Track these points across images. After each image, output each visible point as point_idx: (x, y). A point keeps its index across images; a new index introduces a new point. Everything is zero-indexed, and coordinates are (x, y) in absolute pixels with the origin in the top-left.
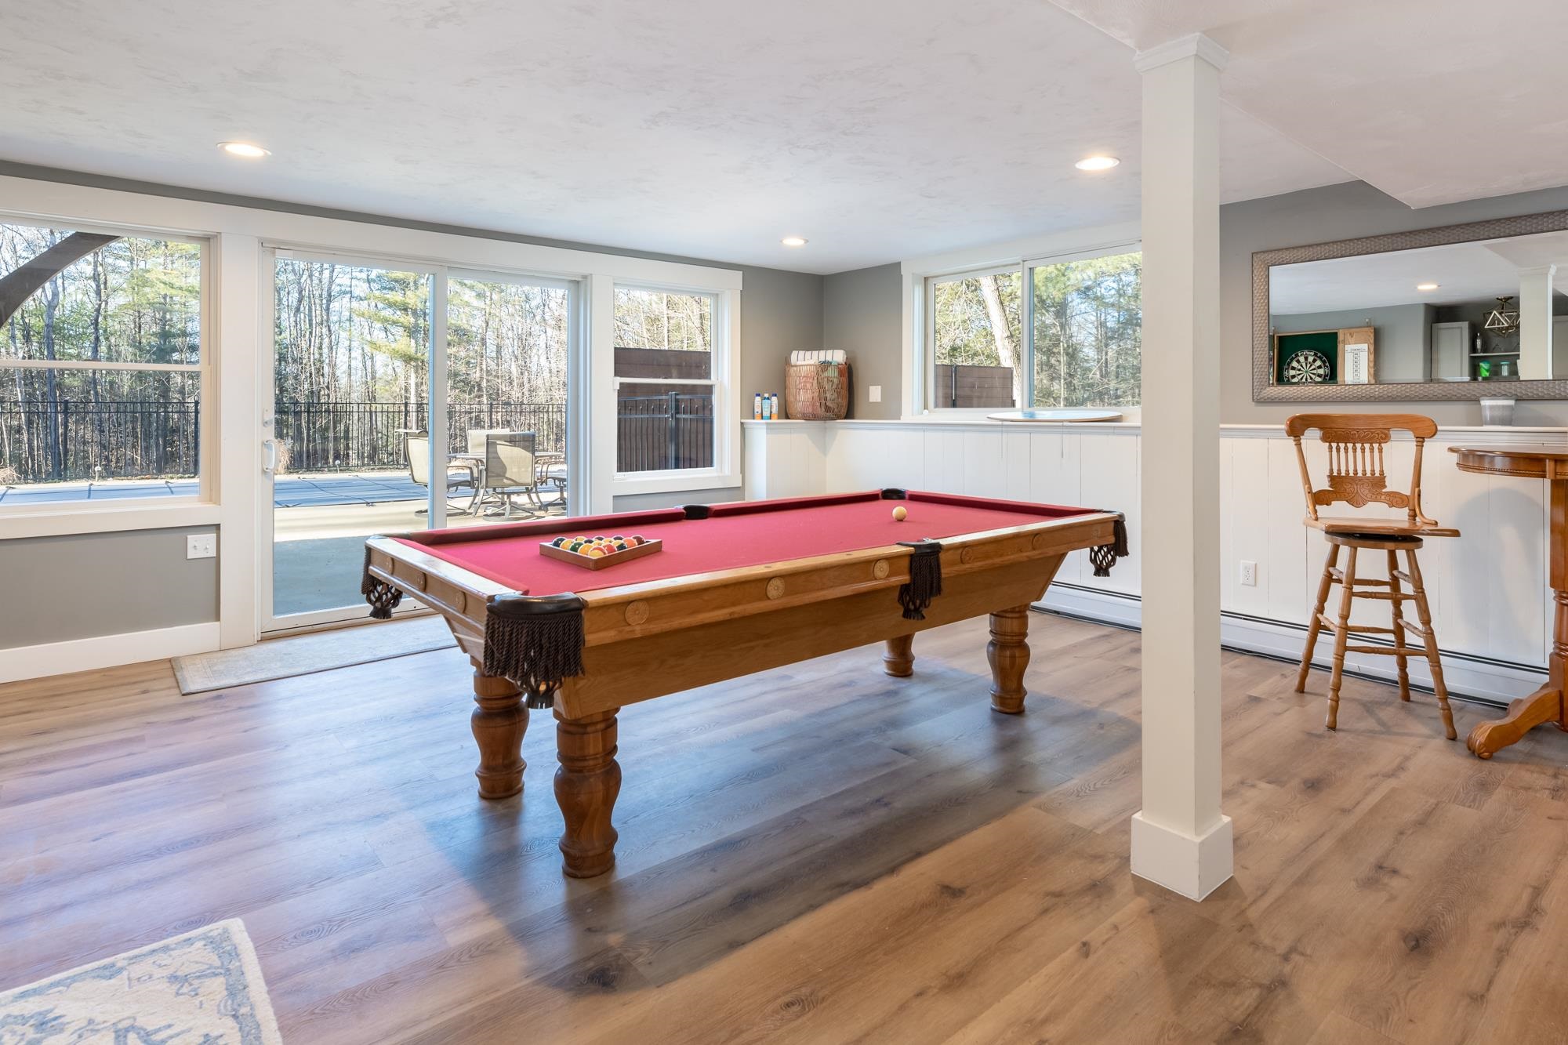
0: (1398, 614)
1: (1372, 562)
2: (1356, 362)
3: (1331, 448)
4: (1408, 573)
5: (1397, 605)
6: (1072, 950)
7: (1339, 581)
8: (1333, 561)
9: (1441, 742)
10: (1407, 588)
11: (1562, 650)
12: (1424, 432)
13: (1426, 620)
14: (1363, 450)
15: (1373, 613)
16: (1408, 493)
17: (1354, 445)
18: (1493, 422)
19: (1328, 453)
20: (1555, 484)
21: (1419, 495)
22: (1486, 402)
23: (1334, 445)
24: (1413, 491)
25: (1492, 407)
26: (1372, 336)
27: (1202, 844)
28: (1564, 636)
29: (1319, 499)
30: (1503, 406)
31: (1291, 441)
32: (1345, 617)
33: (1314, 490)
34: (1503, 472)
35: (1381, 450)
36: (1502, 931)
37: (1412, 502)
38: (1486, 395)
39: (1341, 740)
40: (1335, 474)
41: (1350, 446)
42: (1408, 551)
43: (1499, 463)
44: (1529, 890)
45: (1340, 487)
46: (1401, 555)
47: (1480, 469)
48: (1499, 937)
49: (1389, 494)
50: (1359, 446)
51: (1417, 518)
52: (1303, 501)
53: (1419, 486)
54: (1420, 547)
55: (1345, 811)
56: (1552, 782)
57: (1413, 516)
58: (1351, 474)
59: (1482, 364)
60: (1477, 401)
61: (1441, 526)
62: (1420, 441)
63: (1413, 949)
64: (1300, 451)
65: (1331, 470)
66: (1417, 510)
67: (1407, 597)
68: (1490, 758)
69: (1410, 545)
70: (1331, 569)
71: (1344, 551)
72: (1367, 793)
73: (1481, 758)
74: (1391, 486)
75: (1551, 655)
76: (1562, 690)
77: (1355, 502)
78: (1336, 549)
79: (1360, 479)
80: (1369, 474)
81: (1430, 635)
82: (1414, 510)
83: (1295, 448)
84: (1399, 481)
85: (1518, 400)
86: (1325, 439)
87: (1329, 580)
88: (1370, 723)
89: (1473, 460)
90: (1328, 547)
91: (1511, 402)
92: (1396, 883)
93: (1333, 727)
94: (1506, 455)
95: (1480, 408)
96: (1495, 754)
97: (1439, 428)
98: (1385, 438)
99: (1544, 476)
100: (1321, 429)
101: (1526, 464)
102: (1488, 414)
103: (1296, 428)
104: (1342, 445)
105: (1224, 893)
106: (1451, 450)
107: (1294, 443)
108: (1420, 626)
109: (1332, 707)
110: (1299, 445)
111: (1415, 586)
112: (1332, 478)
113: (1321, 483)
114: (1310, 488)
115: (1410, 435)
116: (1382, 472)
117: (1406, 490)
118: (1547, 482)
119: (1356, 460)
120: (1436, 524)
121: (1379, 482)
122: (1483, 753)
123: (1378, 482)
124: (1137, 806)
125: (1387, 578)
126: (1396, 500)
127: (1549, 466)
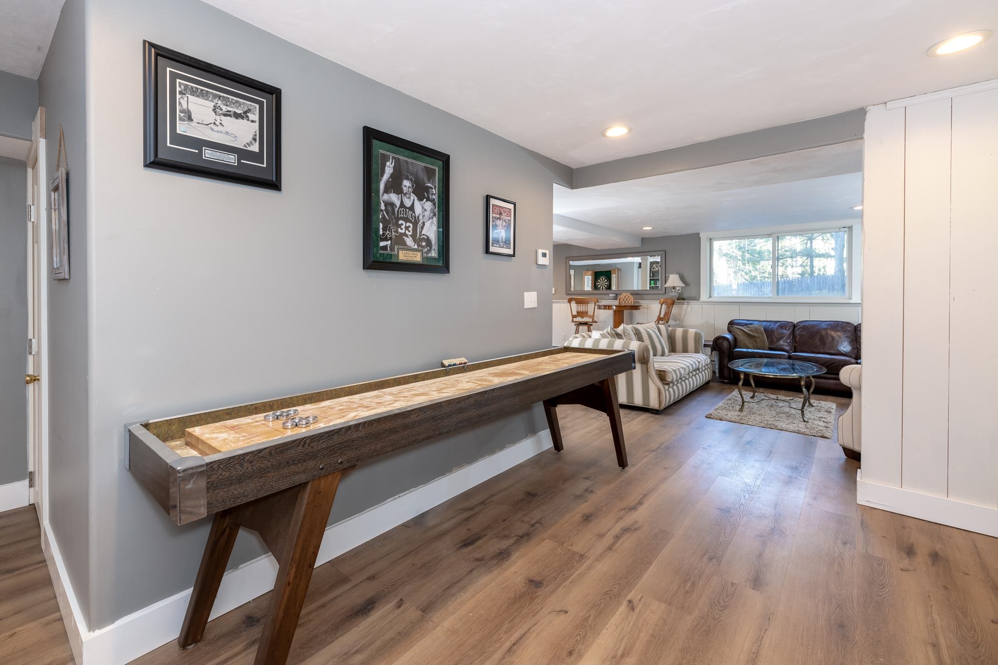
31: (569, 304)
74: (589, 314)
83: (569, 305)
84: (590, 313)
86: (576, 303)
98: (588, 303)
103: (570, 301)
113: (575, 313)
119: (582, 308)
123: (586, 313)
126: (590, 317)
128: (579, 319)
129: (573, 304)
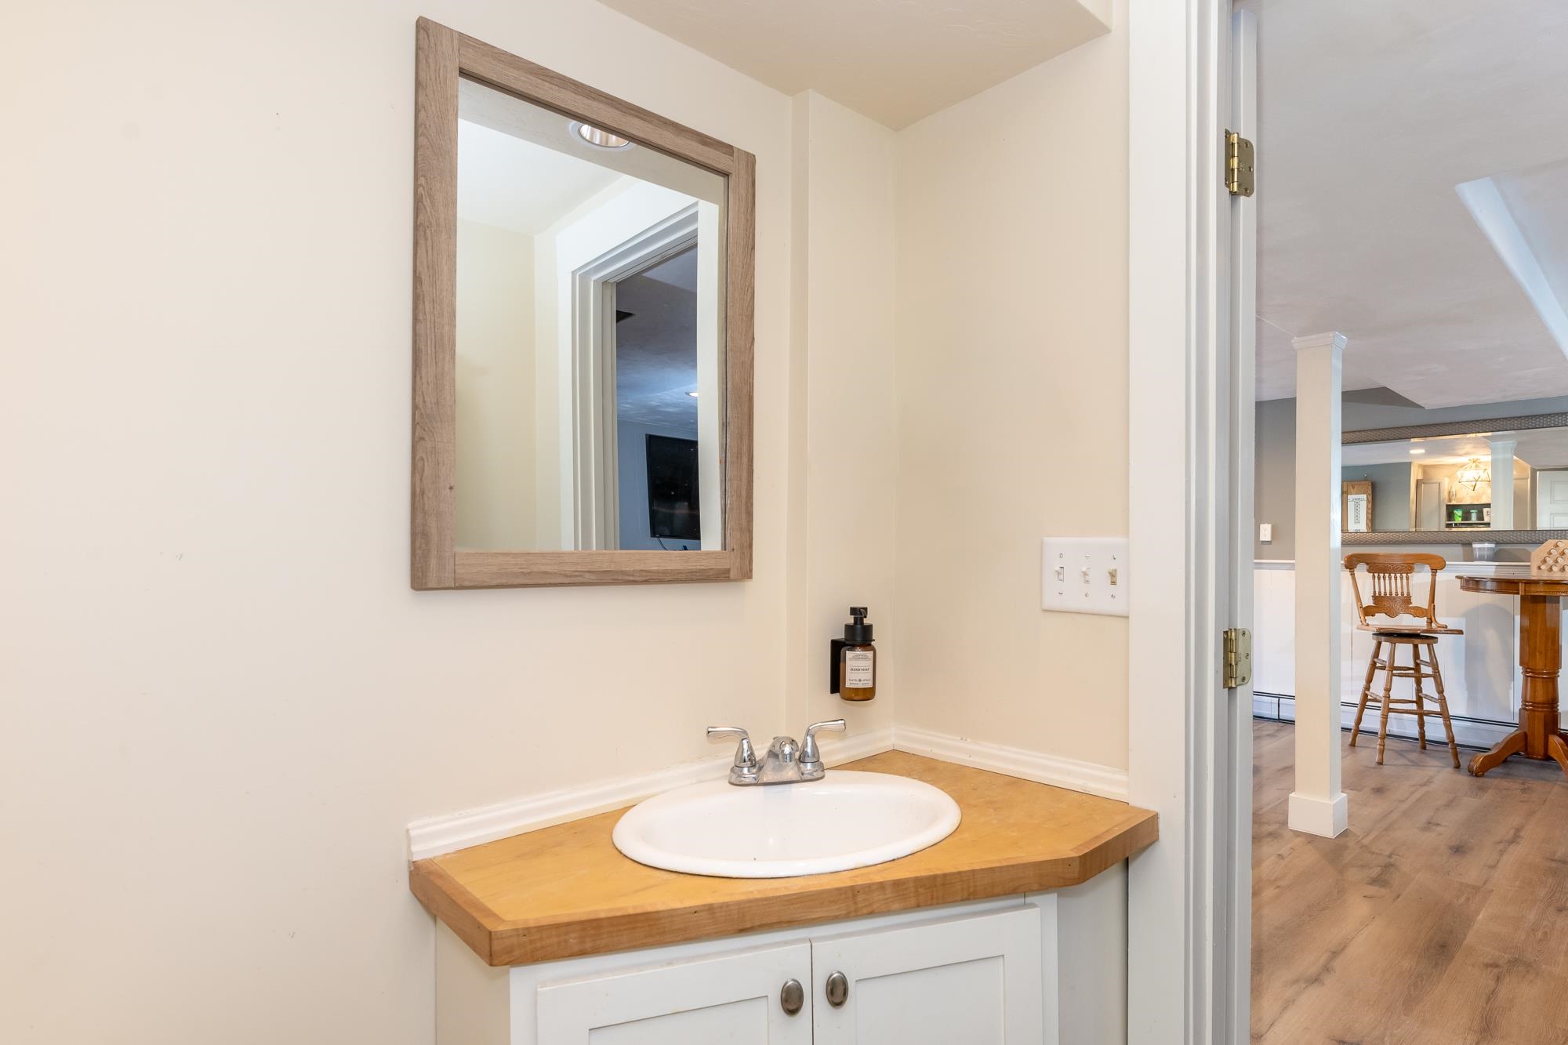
0: (1419, 690)
1: (1404, 654)
2: (1357, 510)
3: (1374, 577)
4: (1429, 661)
5: (1418, 683)
6: (1273, 858)
7: (1383, 668)
8: (1376, 654)
9: (1450, 769)
10: (1426, 670)
11: (1527, 706)
12: (1437, 565)
13: (1440, 690)
14: (1396, 578)
15: (1403, 688)
16: (1426, 607)
17: (1390, 575)
18: (1481, 559)
19: (1372, 581)
20: (1523, 599)
21: (1434, 609)
22: (1476, 546)
23: (1376, 575)
24: (1430, 605)
25: (1480, 549)
26: (1370, 488)
27: (1334, 805)
28: (1528, 697)
29: (1368, 612)
30: (1488, 548)
31: (1347, 573)
32: (1388, 690)
33: (1364, 606)
34: (1492, 591)
35: (1407, 579)
36: (1501, 844)
37: (1429, 613)
38: (1476, 541)
39: (1386, 770)
40: (1377, 595)
41: (1387, 575)
42: (1428, 645)
43: (1489, 585)
44: (1514, 830)
45: (1381, 604)
46: (1423, 648)
47: (1477, 590)
48: (1501, 846)
49: (1414, 608)
50: (1393, 575)
51: (1433, 624)
52: (1356, 613)
53: (1433, 601)
54: (1437, 642)
55: (1401, 801)
56: (1522, 787)
57: (1430, 622)
58: (1388, 595)
59: (1455, 512)
60: (1470, 544)
61: (1449, 628)
62: (1434, 571)
63: (1456, 852)
64: (1354, 579)
65: (1375, 592)
66: (1433, 618)
67: (1428, 676)
68: (1482, 776)
69: (1430, 641)
70: (1376, 660)
71: (1386, 646)
72: (1412, 793)
73: (1477, 776)
74: (1415, 603)
75: (1520, 710)
76: (1527, 731)
77: (1391, 614)
78: (1379, 644)
79: (1394, 598)
80: (1400, 595)
81: (1443, 701)
82: (1431, 619)
84: (1420, 600)
85: (1497, 543)
87: (1373, 667)
88: (1402, 761)
89: (1472, 584)
90: (1374, 643)
91: (1493, 546)
92: (1439, 829)
93: (1381, 763)
94: (1493, 580)
95: (1472, 550)
96: (1485, 774)
97: (1447, 563)
99: (1518, 593)
100: (1367, 564)
101: (1506, 586)
102: (1477, 553)
104: (1382, 575)
105: (1345, 834)
106: (1458, 577)
107: (1349, 573)
108: (1436, 696)
109: (1380, 749)
110: (1353, 574)
111: (1433, 669)
112: (1375, 597)
113: (1368, 601)
114: (1361, 604)
115: (1427, 568)
116: (1408, 593)
117: (1425, 605)
118: (1518, 598)
119: (1391, 585)
120: (1446, 627)
121: (1407, 600)
122: (1478, 773)
124: (1292, 789)
125: (1412, 665)
126: (1418, 612)
127: (1521, 587)
128: (1381, 621)
129: (1362, 573)
